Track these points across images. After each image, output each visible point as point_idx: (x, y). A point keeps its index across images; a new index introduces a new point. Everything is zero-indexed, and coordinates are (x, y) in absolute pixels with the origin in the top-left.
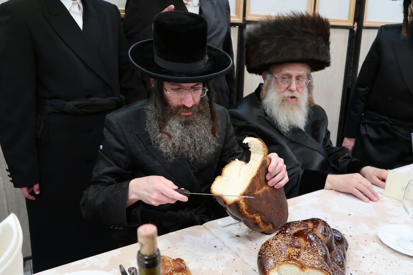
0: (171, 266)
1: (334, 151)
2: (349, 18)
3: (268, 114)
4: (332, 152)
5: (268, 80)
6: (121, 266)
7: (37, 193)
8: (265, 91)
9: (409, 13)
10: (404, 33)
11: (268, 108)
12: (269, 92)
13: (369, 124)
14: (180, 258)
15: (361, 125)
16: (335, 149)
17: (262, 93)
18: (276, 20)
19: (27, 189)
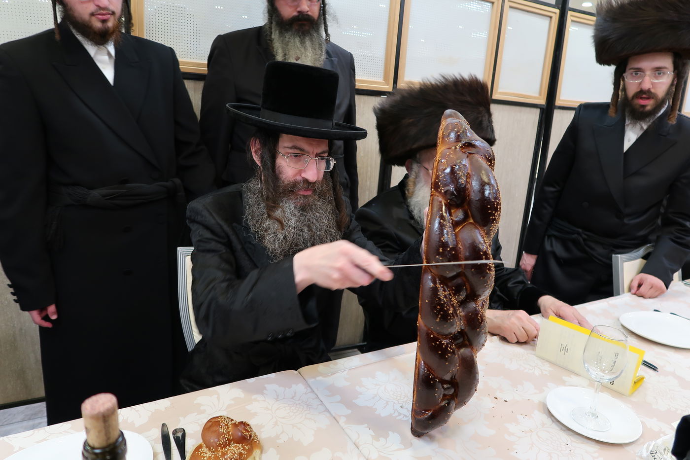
0: (228, 432)
1: (505, 273)
2: (540, 94)
3: (416, 217)
4: (502, 274)
5: (415, 172)
6: (164, 425)
7: (54, 317)
8: (412, 187)
9: (621, 86)
10: (611, 112)
11: (416, 209)
12: (419, 186)
13: (556, 238)
14: (244, 421)
15: (546, 237)
16: (506, 271)
17: (408, 190)
18: (420, 88)
19: (38, 313)
